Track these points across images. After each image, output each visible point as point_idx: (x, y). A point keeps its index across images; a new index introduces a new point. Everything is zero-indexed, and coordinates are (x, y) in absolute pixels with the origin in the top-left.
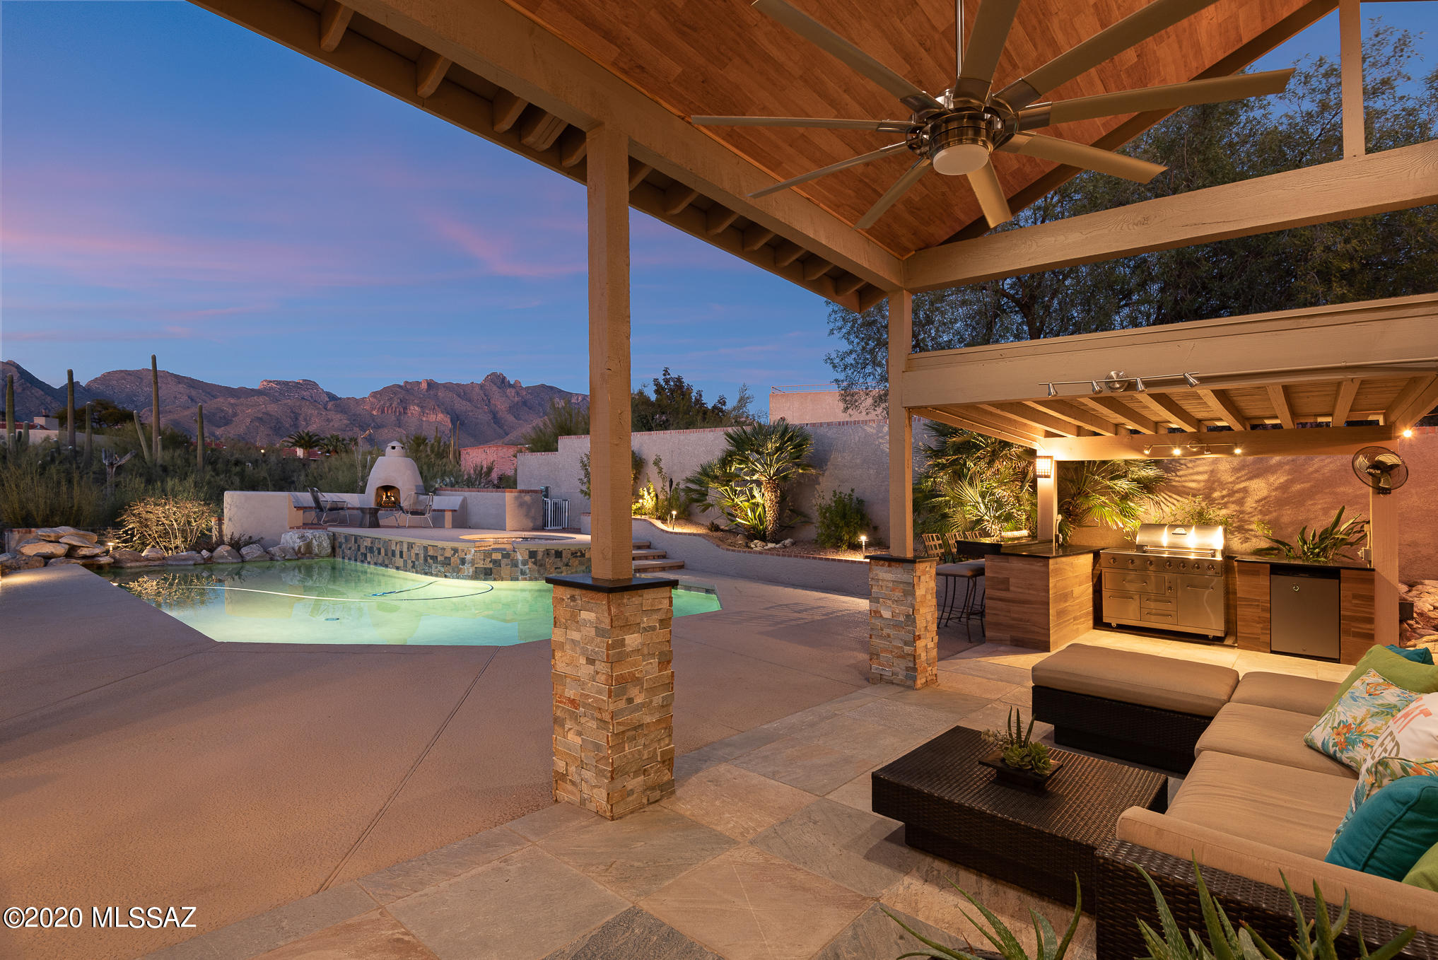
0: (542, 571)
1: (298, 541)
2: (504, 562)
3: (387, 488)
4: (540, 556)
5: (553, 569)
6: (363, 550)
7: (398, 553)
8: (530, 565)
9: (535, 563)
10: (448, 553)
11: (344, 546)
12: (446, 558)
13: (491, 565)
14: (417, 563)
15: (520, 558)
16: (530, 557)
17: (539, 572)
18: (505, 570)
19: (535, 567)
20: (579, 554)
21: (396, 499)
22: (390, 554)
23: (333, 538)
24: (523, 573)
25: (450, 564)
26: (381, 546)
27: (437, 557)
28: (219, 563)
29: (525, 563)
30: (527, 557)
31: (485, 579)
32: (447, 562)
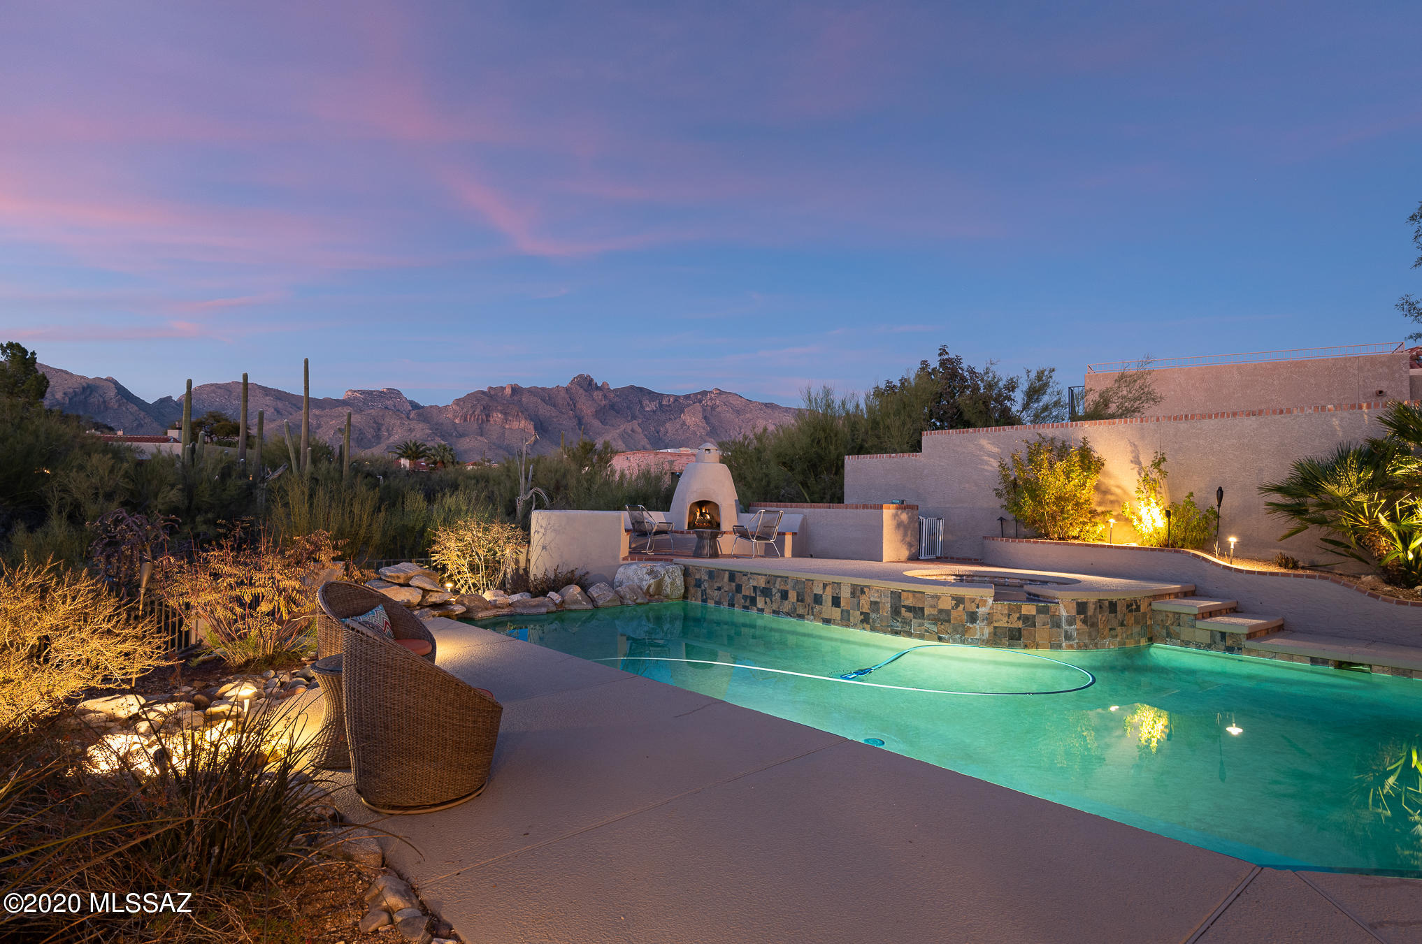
0: (1094, 634)
1: (647, 577)
2: (1040, 619)
3: (701, 504)
4: (1090, 612)
5: (1107, 630)
6: (747, 591)
7: (828, 599)
8: (1079, 624)
9: (1084, 622)
10: (946, 604)
11: (706, 585)
12: (941, 611)
13: (1020, 625)
14: (873, 615)
15: (1064, 613)
16: (1079, 613)
17: (1090, 636)
18: (1042, 632)
19: (1084, 627)
20: (1134, 607)
21: (712, 517)
22: (809, 600)
23: (686, 573)
24: (1068, 637)
25: (949, 621)
26: (788, 587)
27: (922, 609)
28: (571, 610)
29: (1071, 622)
30: (1074, 612)
31: (1010, 646)
32: (943, 616)
